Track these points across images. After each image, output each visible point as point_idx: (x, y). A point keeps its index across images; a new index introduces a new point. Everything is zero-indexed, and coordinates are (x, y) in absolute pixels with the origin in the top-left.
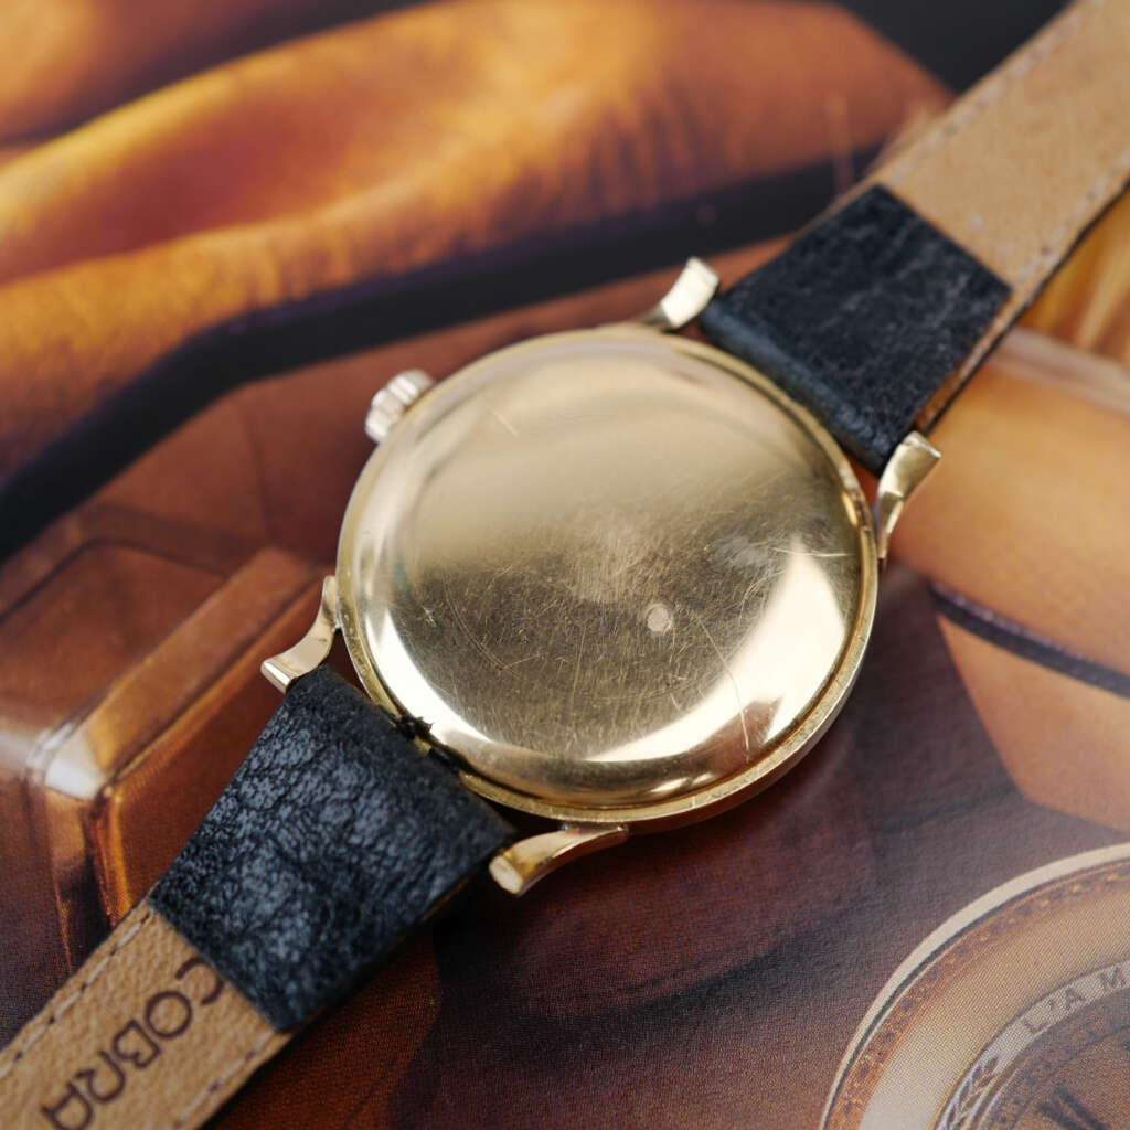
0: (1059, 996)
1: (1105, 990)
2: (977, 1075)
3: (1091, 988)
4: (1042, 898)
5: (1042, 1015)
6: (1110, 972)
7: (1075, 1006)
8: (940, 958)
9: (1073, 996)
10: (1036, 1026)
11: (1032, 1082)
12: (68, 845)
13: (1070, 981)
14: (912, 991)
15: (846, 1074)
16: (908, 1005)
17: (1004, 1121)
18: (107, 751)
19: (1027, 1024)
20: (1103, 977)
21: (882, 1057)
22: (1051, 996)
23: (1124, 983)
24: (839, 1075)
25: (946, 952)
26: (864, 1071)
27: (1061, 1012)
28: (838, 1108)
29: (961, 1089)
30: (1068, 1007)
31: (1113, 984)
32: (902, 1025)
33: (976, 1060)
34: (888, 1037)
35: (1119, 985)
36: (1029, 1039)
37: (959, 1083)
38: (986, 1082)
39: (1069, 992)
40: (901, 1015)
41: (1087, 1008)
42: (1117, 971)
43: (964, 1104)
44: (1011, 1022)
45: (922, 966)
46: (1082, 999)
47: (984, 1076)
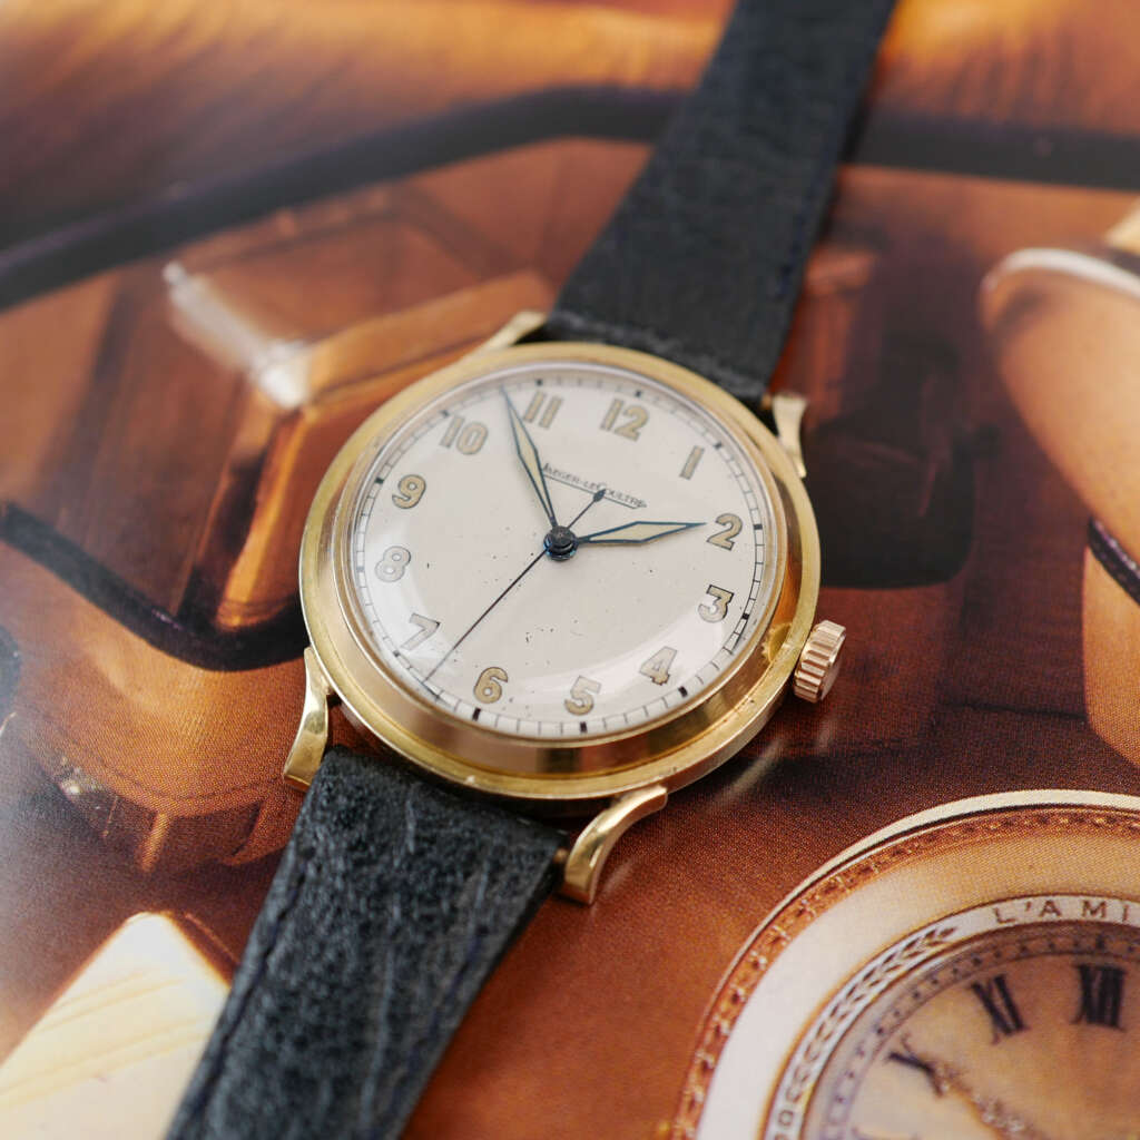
0: (1039, 903)
1: (1084, 915)
2: (931, 935)
3: (1071, 909)
4: (1064, 815)
5: (1016, 912)
6: (1095, 902)
7: (1052, 917)
8: (945, 826)
9: (1051, 907)
10: (1004, 918)
11: (977, 962)
13: (1054, 894)
14: (906, 843)
15: (812, 885)
16: (898, 852)
17: (935, 982)
19: (997, 913)
20: (1087, 904)
21: (852, 885)
22: (1030, 899)
23: (1104, 915)
24: (807, 883)
25: (954, 823)
26: (831, 888)
27: (1033, 916)
28: (791, 909)
29: (909, 940)
30: (1042, 914)
31: (1094, 912)
32: (883, 866)
33: (935, 922)
34: (865, 871)
35: (1098, 917)
36: (993, 925)
37: (911, 934)
38: (936, 944)
39: (1048, 903)
40: (887, 858)
41: (1060, 924)
42: (1103, 904)
43: (906, 953)
44: (983, 905)
45: (927, 826)
46: (1058, 914)
47: (936, 939)
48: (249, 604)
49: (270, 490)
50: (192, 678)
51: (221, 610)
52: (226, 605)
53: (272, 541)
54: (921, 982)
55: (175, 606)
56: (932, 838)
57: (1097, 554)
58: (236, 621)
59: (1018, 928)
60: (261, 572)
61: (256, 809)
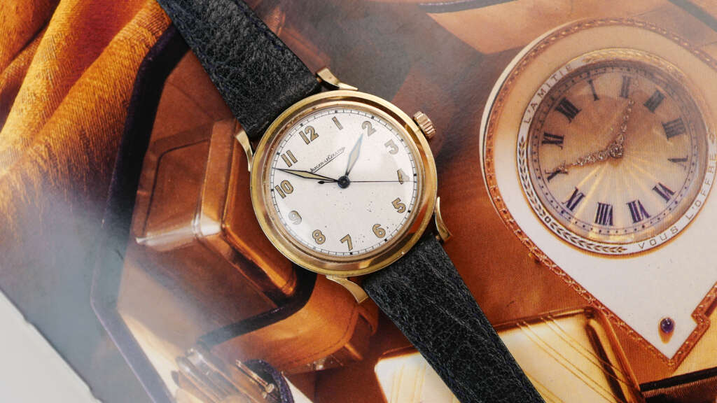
0: (530, 108)
1: (541, 97)
2: (520, 145)
3: (537, 100)
4: (508, 81)
5: (529, 116)
6: (540, 92)
7: (537, 106)
8: (490, 119)
9: (533, 105)
10: (528, 121)
11: (536, 137)
12: (224, 248)
13: (530, 101)
15: (484, 169)
18: (214, 215)
19: (525, 122)
20: (539, 94)
22: (527, 109)
23: (545, 92)
25: (490, 116)
26: (488, 164)
27: (533, 112)
28: (488, 180)
29: (518, 152)
30: (534, 109)
31: (542, 94)
33: (517, 141)
34: (489, 150)
35: (544, 94)
36: (528, 125)
37: (516, 151)
38: (524, 145)
39: (532, 105)
41: (540, 106)
42: (542, 89)
43: (521, 156)
44: (520, 124)
46: (537, 104)
47: (522, 144)
48: (287, 283)
49: (249, 255)
50: (303, 313)
51: (285, 292)
52: (283, 289)
53: (268, 263)
54: (532, 157)
55: (274, 305)
56: (491, 125)
57: (431, 12)
58: (291, 289)
59: (534, 118)
60: (278, 273)
61: (361, 317)
